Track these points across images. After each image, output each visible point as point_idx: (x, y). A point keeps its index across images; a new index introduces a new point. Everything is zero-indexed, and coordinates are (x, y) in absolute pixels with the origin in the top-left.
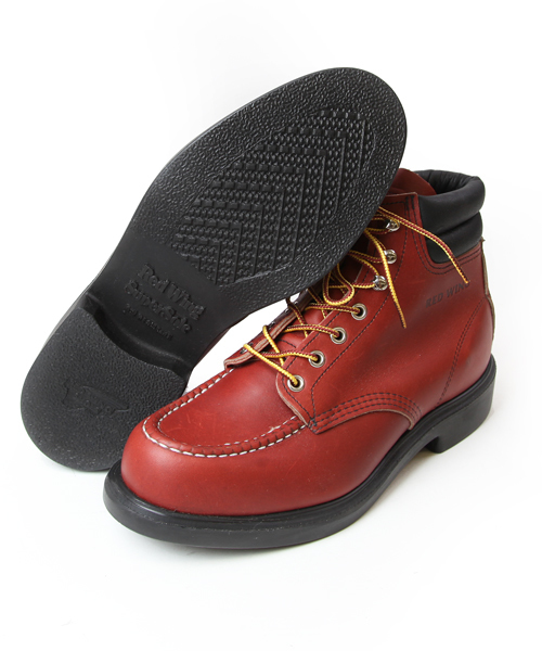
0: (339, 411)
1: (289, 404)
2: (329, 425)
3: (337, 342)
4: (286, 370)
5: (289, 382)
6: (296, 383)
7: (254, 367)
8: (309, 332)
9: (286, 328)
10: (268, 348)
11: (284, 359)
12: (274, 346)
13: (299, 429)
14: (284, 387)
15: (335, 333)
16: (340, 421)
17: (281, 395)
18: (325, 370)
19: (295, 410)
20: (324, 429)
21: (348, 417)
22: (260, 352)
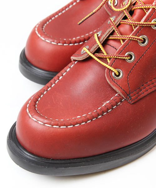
0: (145, 88)
1: (114, 88)
2: (139, 97)
3: (142, 45)
4: (111, 66)
5: (113, 73)
6: (117, 74)
7: (90, 63)
8: (124, 40)
9: (109, 36)
10: (98, 51)
11: (110, 59)
12: (102, 49)
13: (121, 102)
14: (110, 77)
15: (141, 40)
16: (146, 93)
17: (109, 82)
18: (135, 64)
19: (117, 91)
20: (136, 100)
21: (150, 91)
22: (94, 54)
